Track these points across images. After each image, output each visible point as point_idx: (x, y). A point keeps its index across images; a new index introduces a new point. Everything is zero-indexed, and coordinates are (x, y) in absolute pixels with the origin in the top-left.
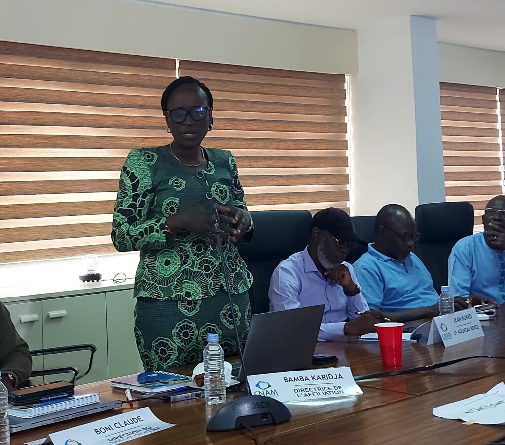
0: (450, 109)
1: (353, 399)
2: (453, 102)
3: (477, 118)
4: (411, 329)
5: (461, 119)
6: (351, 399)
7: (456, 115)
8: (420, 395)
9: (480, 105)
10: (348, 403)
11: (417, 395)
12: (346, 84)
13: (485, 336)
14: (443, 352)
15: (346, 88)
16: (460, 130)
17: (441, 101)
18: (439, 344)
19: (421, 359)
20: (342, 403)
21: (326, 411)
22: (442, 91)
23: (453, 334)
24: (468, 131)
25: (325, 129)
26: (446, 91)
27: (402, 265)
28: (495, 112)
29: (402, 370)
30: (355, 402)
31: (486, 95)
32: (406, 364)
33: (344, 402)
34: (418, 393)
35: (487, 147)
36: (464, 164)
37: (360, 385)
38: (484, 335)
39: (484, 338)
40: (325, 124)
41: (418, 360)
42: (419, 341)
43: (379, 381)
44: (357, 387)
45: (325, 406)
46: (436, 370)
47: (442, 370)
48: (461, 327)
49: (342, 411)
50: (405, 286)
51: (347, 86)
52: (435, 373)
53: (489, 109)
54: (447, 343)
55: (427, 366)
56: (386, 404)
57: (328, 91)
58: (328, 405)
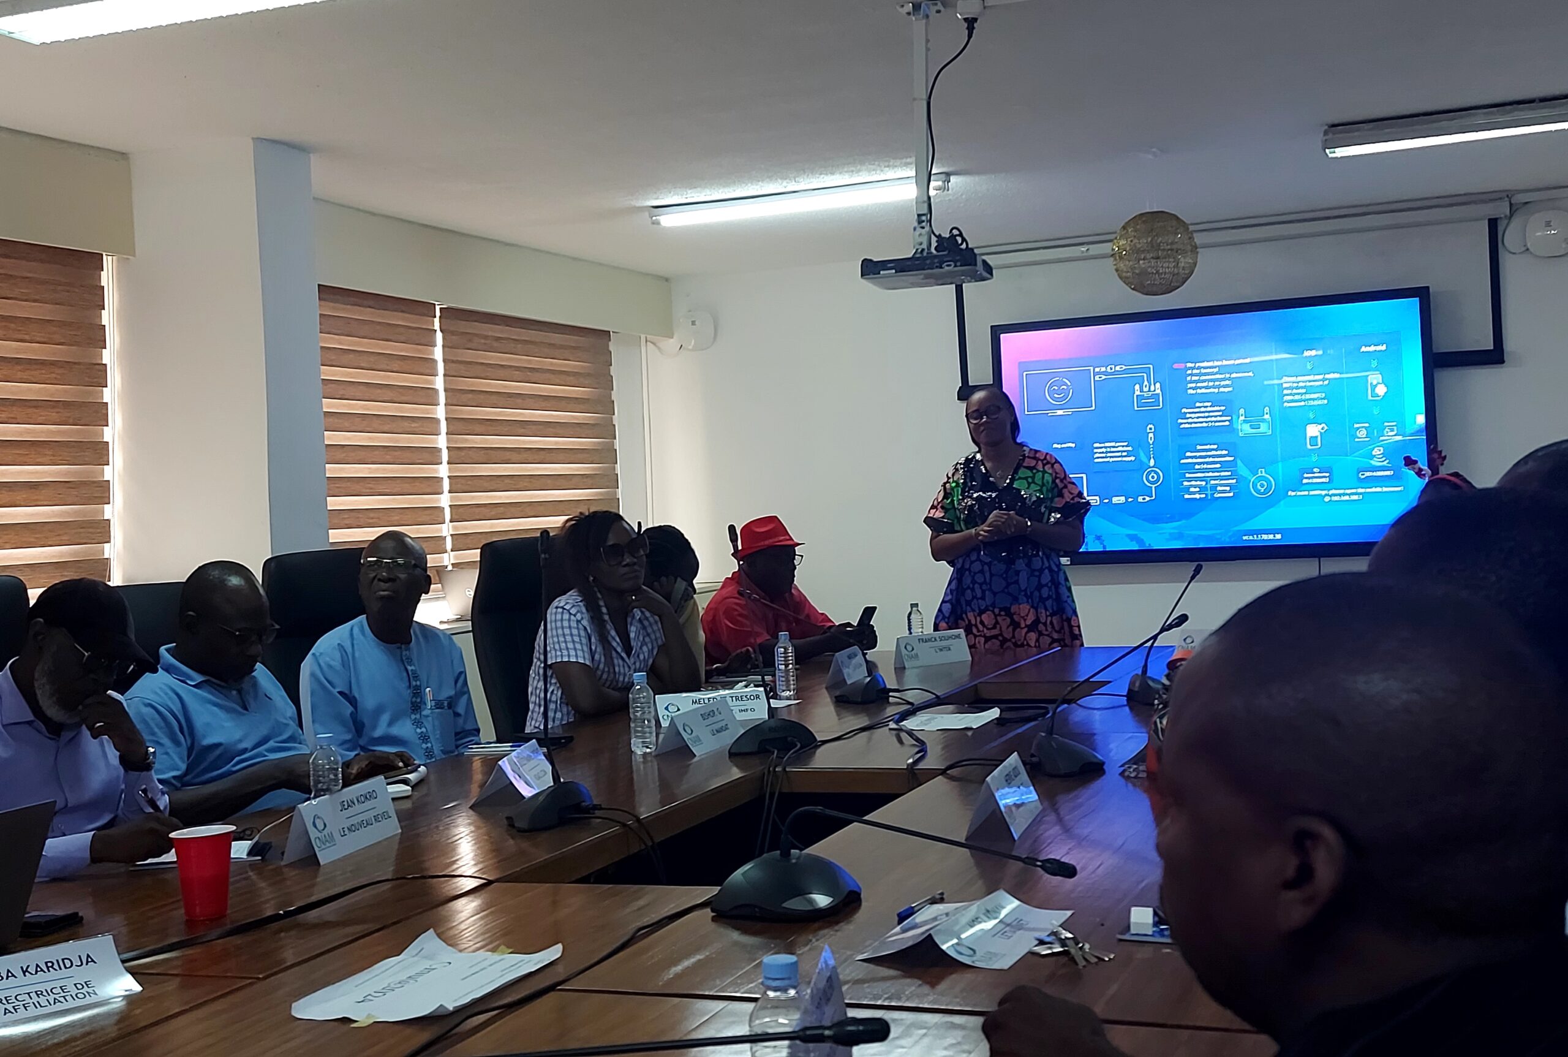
0: (340, 343)
1: (118, 1004)
2: (347, 328)
3: (396, 365)
4: (248, 832)
5: (363, 365)
6: (114, 1006)
7: (351, 356)
8: (265, 978)
9: (403, 338)
10: (108, 1015)
11: (258, 979)
12: (104, 274)
13: (402, 833)
14: (316, 877)
15: (104, 283)
16: (361, 387)
17: (320, 324)
18: (311, 860)
19: (270, 897)
20: (91, 1019)
21: (56, 1041)
22: (323, 303)
23: (336, 836)
24: (379, 391)
25: (54, 375)
26: (332, 304)
27: (234, 692)
28: (433, 353)
29: (229, 927)
30: (121, 1012)
31: (412, 316)
32: (236, 913)
33: (98, 1015)
34: (259, 974)
35: (416, 425)
36: (370, 461)
37: (134, 973)
38: (400, 831)
39: (399, 837)
40: (53, 363)
41: (263, 899)
42: (267, 857)
43: (176, 958)
44: (129, 977)
45: (53, 1031)
46: (301, 917)
47: (313, 915)
48: (355, 820)
49: (92, 1036)
50: (240, 741)
51: (107, 278)
52: (298, 925)
53: (420, 347)
54: (324, 857)
55: (281, 912)
56: (191, 1007)
57: (60, 288)
58: (61, 1026)
